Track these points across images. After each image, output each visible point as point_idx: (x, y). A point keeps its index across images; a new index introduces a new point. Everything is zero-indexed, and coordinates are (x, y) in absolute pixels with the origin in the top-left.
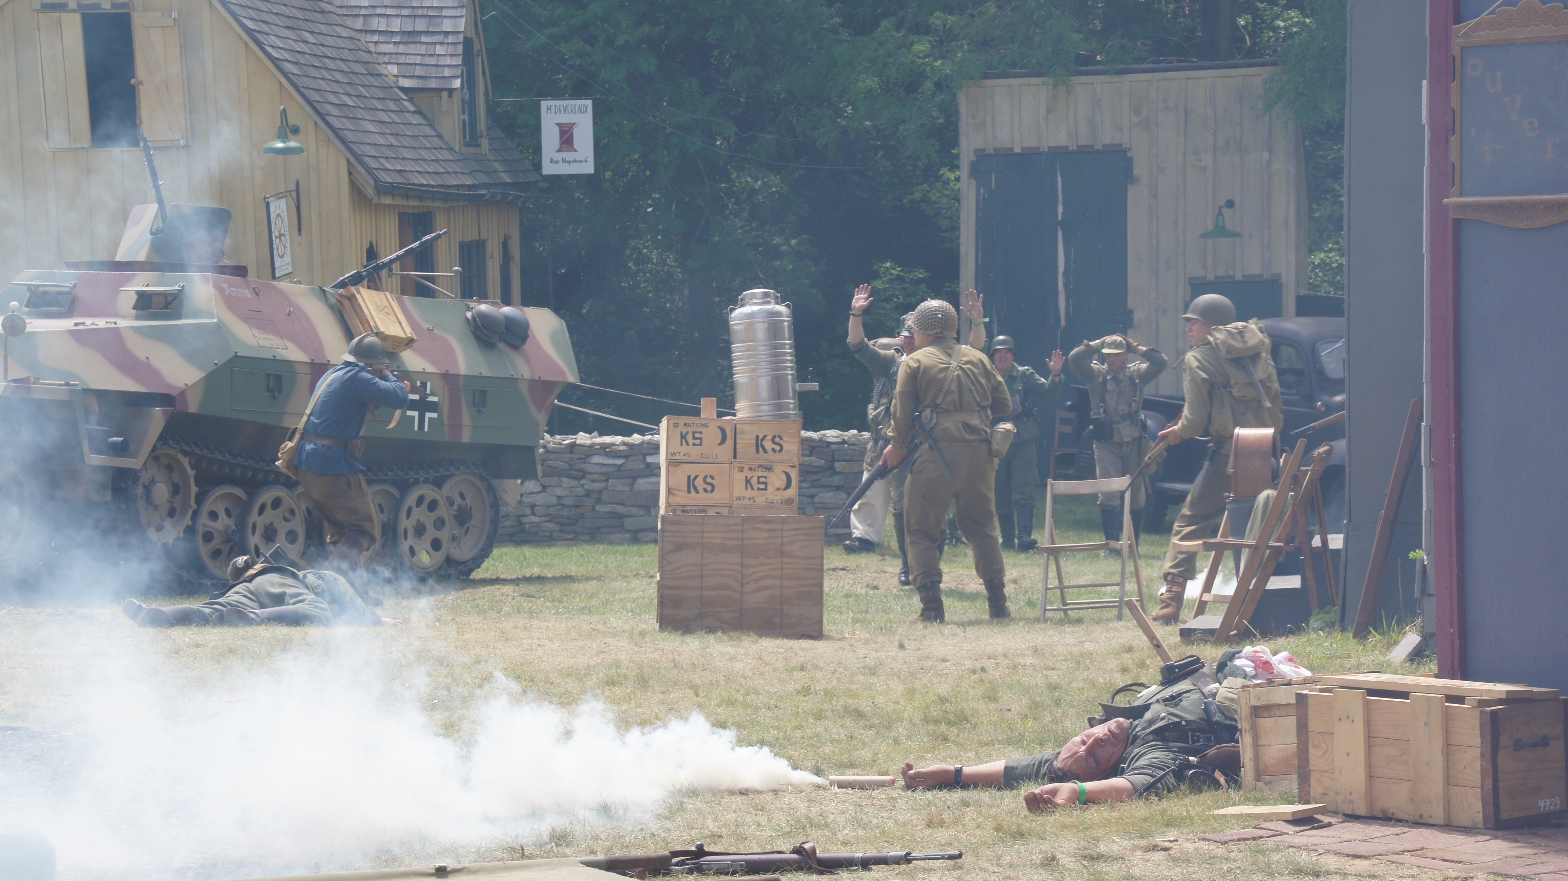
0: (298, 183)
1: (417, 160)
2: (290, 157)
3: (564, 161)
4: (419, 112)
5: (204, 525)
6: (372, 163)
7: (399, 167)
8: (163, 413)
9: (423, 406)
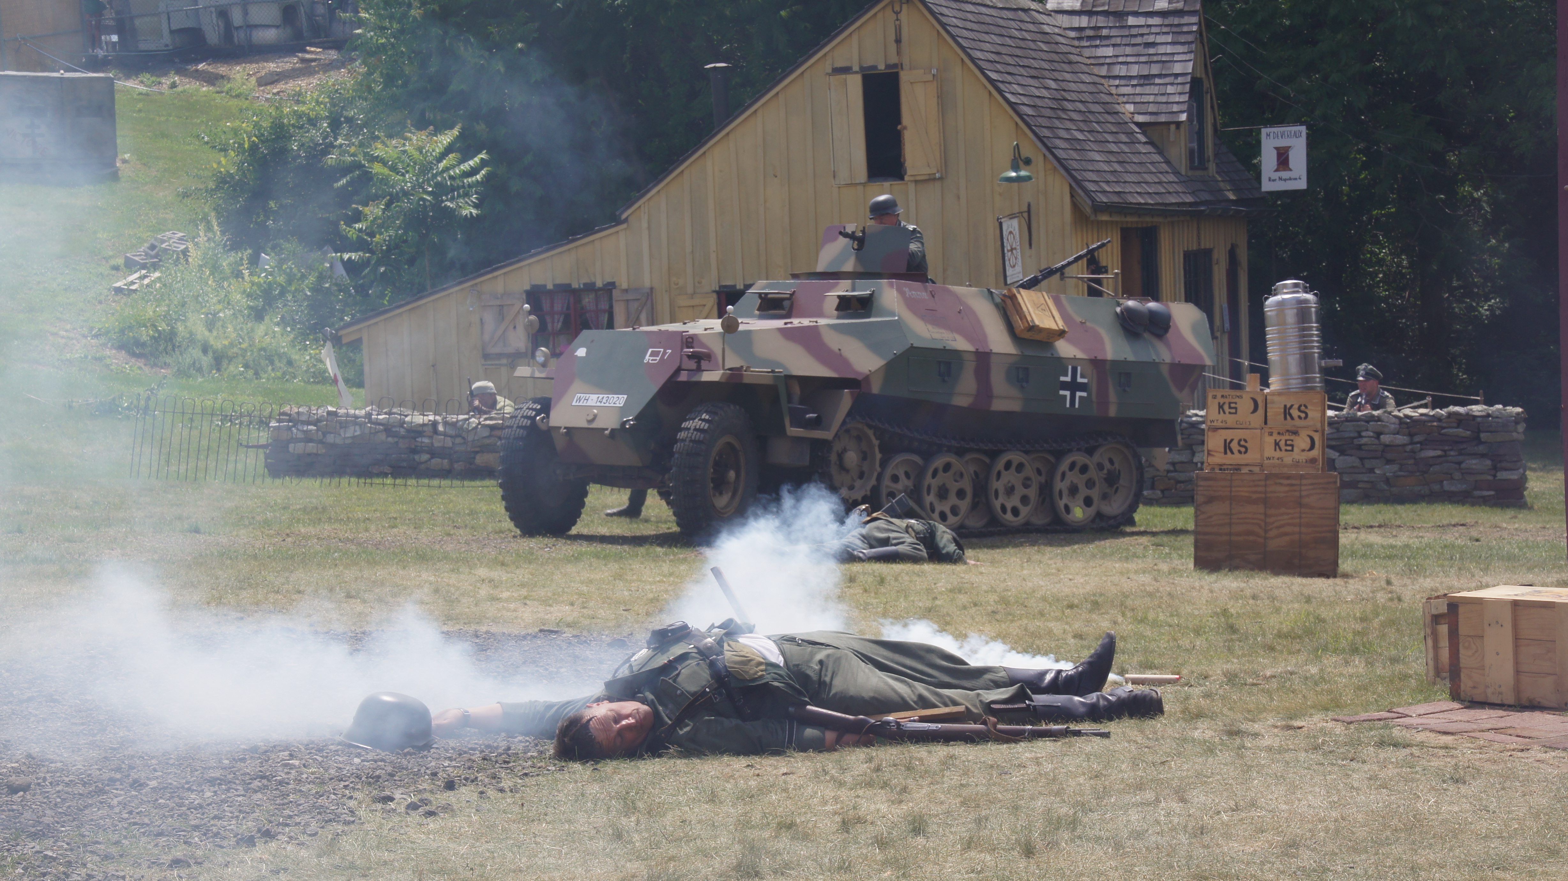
0: (1029, 205)
1: (1139, 183)
2: (1023, 184)
3: (1280, 179)
4: (1151, 143)
5: (887, 487)
6: (1091, 187)
7: (1118, 189)
8: (852, 393)
9: (1073, 386)
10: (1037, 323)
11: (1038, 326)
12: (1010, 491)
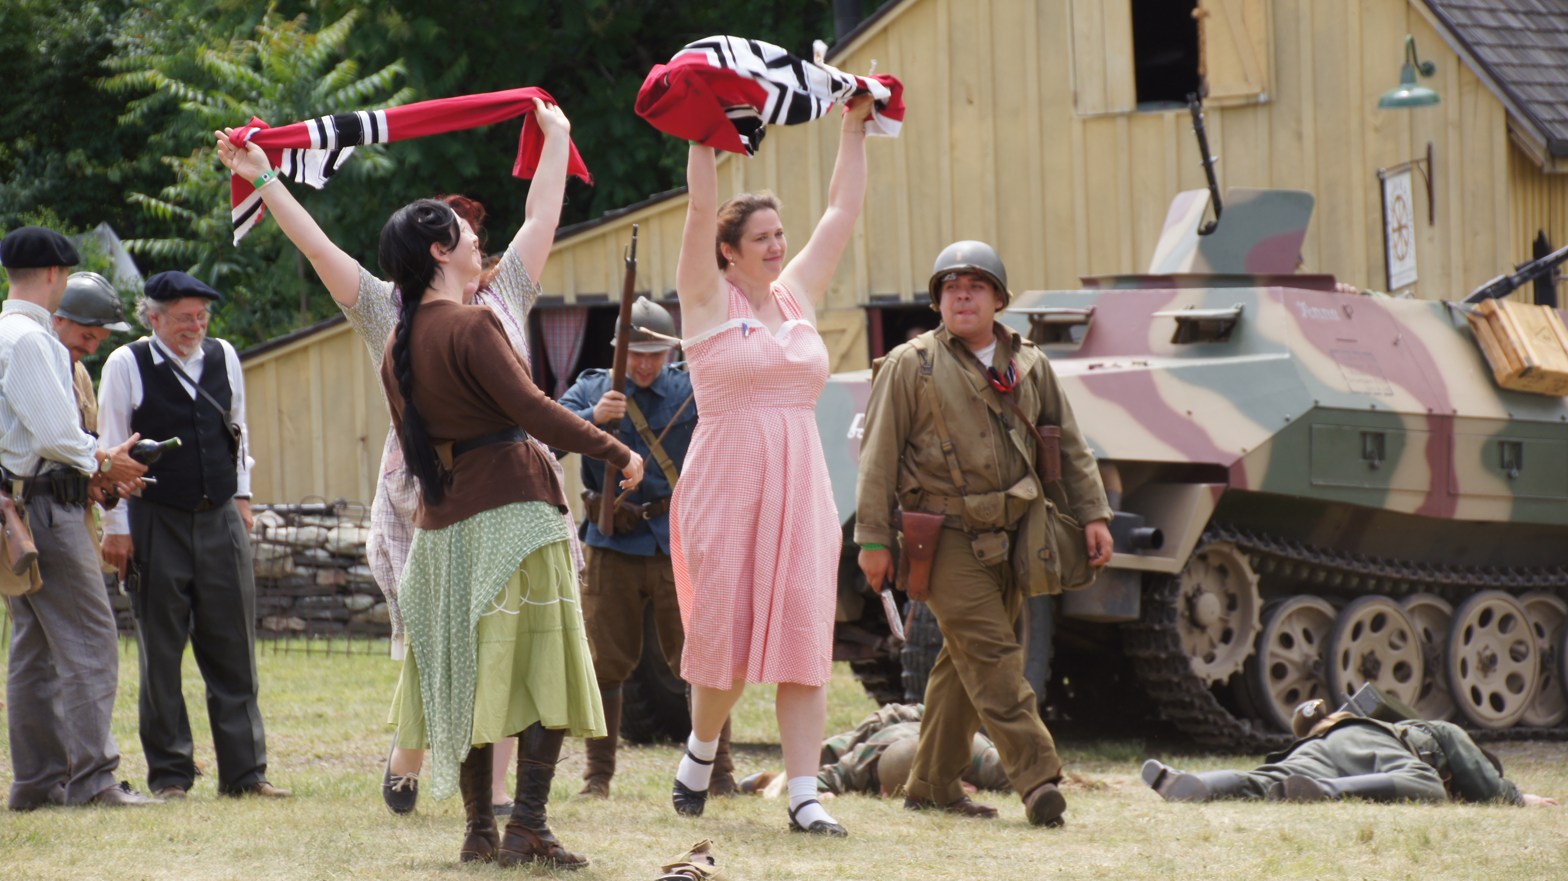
0: (1430, 148)
2: (1419, 111)
5: (1273, 655)
6: (1544, 113)
8: (1213, 490)
10: (1537, 361)
11: (1538, 369)
12: (1488, 664)
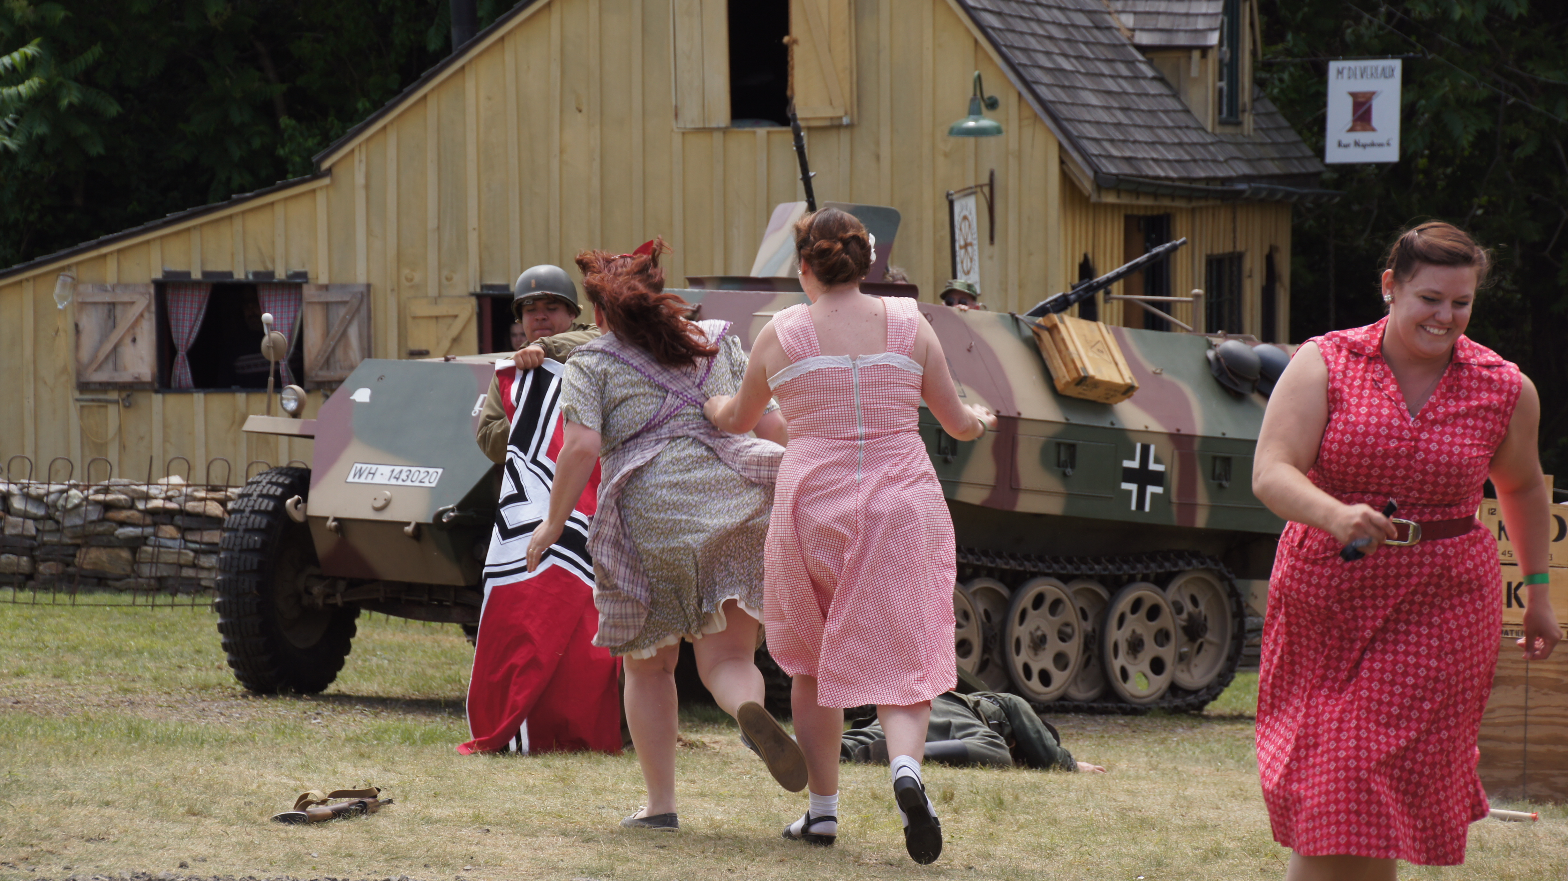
0: (992, 175)
1: (1153, 143)
2: (984, 140)
3: (1357, 144)
4: (1160, 79)
6: (1092, 148)
7: (1128, 154)
9: (1143, 477)
10: (1092, 371)
12: (1039, 643)
